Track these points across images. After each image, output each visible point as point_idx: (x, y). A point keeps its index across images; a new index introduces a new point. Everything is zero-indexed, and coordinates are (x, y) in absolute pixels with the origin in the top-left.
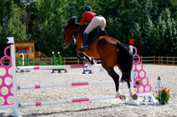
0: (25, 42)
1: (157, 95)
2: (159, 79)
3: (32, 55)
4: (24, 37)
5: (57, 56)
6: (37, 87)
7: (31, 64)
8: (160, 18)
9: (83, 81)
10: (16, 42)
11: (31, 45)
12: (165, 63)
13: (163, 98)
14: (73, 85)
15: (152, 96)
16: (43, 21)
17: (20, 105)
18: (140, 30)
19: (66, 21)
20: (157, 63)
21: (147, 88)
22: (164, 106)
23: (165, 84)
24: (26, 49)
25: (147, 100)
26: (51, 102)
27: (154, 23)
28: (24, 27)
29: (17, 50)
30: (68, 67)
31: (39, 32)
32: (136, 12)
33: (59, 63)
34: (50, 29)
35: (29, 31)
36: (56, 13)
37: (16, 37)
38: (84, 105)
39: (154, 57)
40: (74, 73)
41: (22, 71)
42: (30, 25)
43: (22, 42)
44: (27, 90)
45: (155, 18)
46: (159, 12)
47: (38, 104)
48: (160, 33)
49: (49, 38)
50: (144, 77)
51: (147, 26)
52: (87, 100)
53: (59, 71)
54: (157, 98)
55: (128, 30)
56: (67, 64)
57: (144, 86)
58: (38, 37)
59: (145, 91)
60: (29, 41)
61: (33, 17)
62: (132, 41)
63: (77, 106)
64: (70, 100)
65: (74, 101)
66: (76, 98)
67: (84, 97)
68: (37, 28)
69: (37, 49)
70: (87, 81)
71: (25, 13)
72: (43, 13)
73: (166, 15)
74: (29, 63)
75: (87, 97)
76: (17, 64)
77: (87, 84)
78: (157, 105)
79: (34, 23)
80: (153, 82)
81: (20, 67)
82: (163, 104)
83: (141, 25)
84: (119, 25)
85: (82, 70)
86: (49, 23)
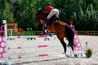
0: (12, 23)
1: (85, 52)
2: (87, 43)
3: (16, 30)
4: (12, 20)
5: (30, 31)
6: (19, 48)
7: (16, 35)
8: (87, 9)
9: (45, 44)
10: (7, 23)
11: (16, 25)
12: (90, 35)
13: (89, 54)
14: (39, 46)
15: (83, 53)
16: (23, 11)
17: (9, 58)
18: (76, 16)
19: (35, 11)
20: (85, 34)
21: (80, 48)
22: (89, 59)
23: (90, 46)
24: (13, 27)
25: (80, 55)
26: (27, 56)
27: (84, 12)
28: (12, 14)
29: (8, 27)
30: (36, 37)
31: (20, 17)
32: (74, 6)
33: (31, 35)
34: (26, 16)
35: (15, 17)
36: (29, 7)
37: (7, 20)
38: (45, 58)
39: (84, 31)
40: (40, 40)
41: (11, 39)
42: (15, 13)
43: (10, 23)
44: (14, 50)
45: (84, 10)
46: (87, 6)
47: (20, 58)
48: (87, 18)
49: (26, 21)
50: (79, 42)
51: (80, 14)
52: (47, 55)
53: (31, 39)
54: (85, 54)
55: (69, 16)
56: (36, 35)
57: (79, 48)
58: (20, 20)
59: (79, 50)
60: (15, 22)
61: (17, 9)
62: (71, 22)
63: (41, 58)
64: (37, 55)
65: (39, 56)
66: (40, 54)
67: (45, 53)
68: (19, 15)
69: (19, 27)
70: (47, 44)
71: (12, 6)
72: (22, 7)
73: (90, 8)
74: (15, 34)
75: (47, 53)
76: (8, 35)
77: (47, 46)
78: (85, 58)
79: (17, 12)
80: (83, 45)
81: (9, 37)
82: (89, 57)
83: (77, 14)
84: (65, 13)
85: (44, 38)
86: (25, 12)
